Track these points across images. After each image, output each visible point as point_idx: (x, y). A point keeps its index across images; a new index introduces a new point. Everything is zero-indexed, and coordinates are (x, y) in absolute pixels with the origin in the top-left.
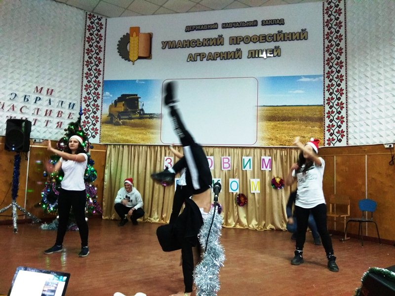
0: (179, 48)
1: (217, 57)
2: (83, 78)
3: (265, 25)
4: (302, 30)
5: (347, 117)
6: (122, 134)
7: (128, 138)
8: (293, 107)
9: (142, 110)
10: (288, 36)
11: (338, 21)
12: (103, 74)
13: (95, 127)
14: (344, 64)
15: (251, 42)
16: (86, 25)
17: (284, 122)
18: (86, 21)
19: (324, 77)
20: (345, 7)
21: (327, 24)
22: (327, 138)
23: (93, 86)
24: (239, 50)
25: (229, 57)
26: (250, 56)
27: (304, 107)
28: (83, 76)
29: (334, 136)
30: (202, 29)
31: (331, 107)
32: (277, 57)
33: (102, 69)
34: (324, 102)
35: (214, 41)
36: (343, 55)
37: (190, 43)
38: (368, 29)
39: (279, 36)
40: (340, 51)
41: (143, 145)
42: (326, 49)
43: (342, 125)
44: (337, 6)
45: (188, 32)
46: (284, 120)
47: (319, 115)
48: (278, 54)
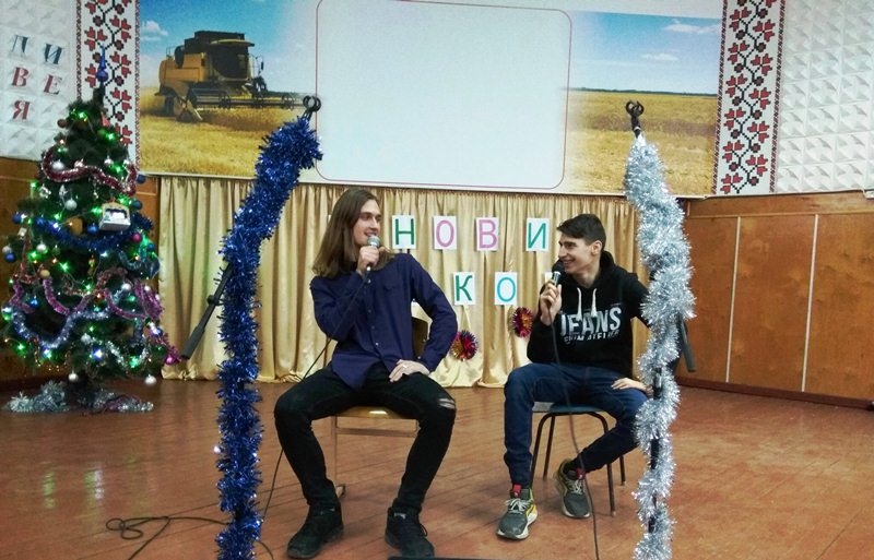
5: (775, 126)
6: (204, 150)
9: (260, 80)
17: (628, 133)
19: (724, 25)
22: (721, 175)
27: (675, 98)
29: (739, 170)
31: (737, 101)
34: (721, 87)
43: (762, 145)
46: (627, 129)
47: (707, 120)
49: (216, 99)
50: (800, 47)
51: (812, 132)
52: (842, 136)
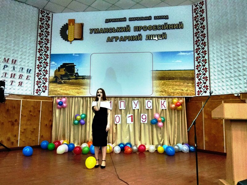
0: (102, 33)
1: (126, 39)
2: (36, 52)
3: (156, 19)
4: (180, 23)
5: (209, 77)
6: (64, 90)
7: (68, 92)
9: (77, 73)
10: (171, 26)
11: (202, 17)
12: (51, 50)
13: (45, 85)
14: (206, 44)
15: (148, 31)
16: (39, 17)
17: (170, 81)
18: (39, 15)
19: (194, 52)
20: (206, 8)
21: (195, 19)
22: (197, 91)
23: (43, 58)
24: (140, 35)
25: (134, 39)
26: (147, 39)
28: (36, 51)
30: (116, 21)
31: (199, 71)
32: (164, 40)
33: (49, 47)
34: (195, 68)
35: (125, 28)
36: (206, 38)
37: (108, 29)
39: (166, 26)
40: (204, 36)
41: (77, 97)
42: (195, 35)
43: (206, 82)
44: (201, 8)
45: (107, 23)
46: (170, 80)
47: (192, 76)
48: (165, 38)
49: (67, 78)
50: (214, 57)
52: (227, 79)
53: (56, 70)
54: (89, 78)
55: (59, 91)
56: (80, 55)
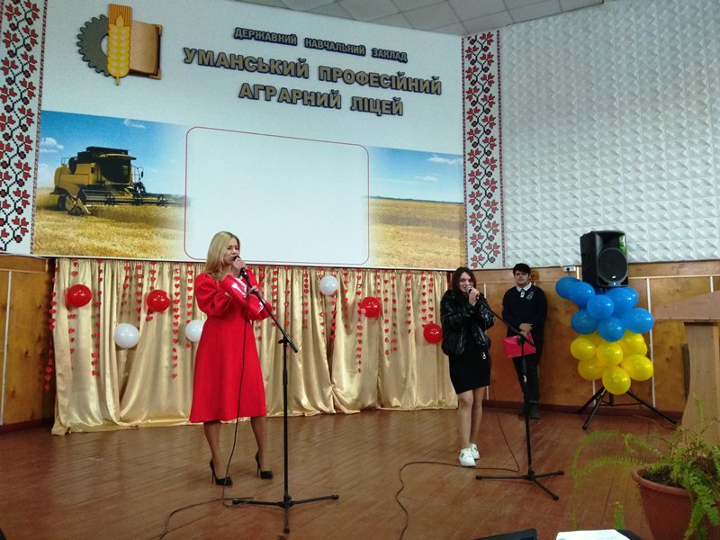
0: (222, 68)
1: (297, 99)
3: (377, 57)
4: (433, 78)
5: (503, 224)
6: (90, 237)
7: (107, 244)
8: (421, 204)
9: (140, 185)
10: (413, 84)
11: (487, 74)
12: (40, 96)
13: (21, 217)
14: (497, 142)
15: (356, 84)
17: (410, 227)
19: (465, 159)
20: (498, 53)
21: (469, 74)
22: (471, 256)
23: (17, 121)
24: (334, 93)
25: (319, 102)
26: (354, 107)
27: (438, 205)
29: (482, 252)
30: (268, 41)
31: (476, 208)
32: (397, 116)
33: (36, 84)
34: (465, 198)
35: (292, 67)
36: (496, 128)
37: (244, 62)
38: (534, 93)
39: (401, 80)
40: (490, 121)
42: (467, 115)
43: (495, 237)
44: (486, 49)
45: (238, 40)
46: (408, 224)
47: (458, 220)
48: (398, 112)
49: (103, 198)
50: (514, 175)
51: (526, 229)
52: (545, 232)
53: (60, 166)
54: (183, 202)
55: (72, 240)
56: (150, 127)
